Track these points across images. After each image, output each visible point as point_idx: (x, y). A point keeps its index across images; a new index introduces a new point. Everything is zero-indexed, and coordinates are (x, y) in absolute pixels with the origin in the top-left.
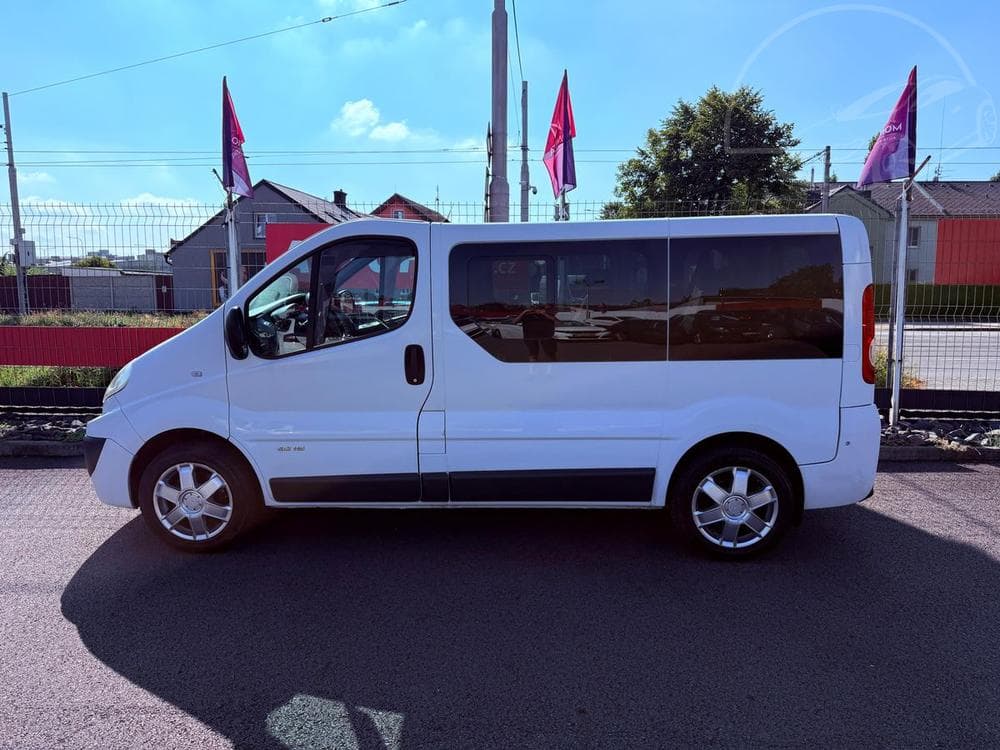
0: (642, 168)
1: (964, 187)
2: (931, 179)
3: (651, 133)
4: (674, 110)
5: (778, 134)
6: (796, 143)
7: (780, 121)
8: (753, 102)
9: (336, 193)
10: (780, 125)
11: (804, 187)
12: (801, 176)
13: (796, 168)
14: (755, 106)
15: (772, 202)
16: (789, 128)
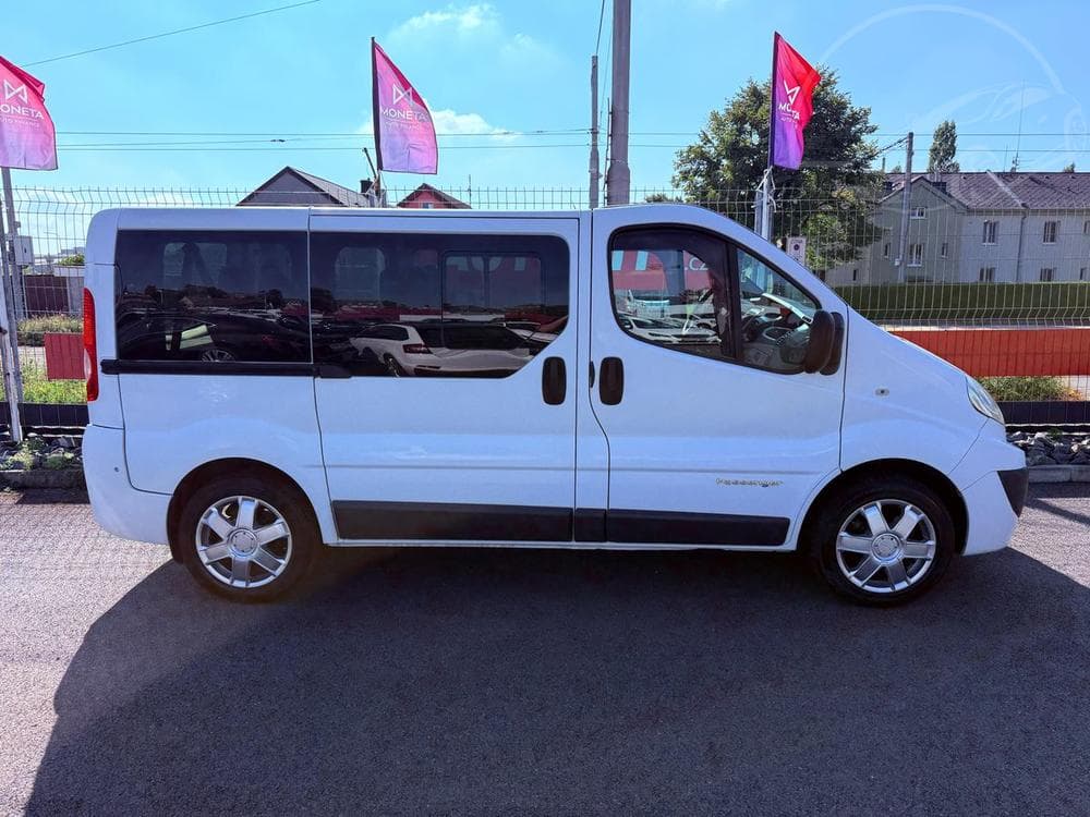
0: (703, 156)
1: (1043, 179)
2: (1008, 170)
3: (715, 116)
4: (740, 92)
5: (855, 119)
6: (873, 130)
7: (855, 105)
8: (828, 83)
9: (363, 182)
10: (856, 109)
11: (880, 177)
12: (875, 166)
13: (871, 157)
14: (829, 88)
15: (843, 194)
16: (866, 114)
